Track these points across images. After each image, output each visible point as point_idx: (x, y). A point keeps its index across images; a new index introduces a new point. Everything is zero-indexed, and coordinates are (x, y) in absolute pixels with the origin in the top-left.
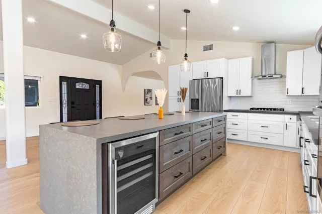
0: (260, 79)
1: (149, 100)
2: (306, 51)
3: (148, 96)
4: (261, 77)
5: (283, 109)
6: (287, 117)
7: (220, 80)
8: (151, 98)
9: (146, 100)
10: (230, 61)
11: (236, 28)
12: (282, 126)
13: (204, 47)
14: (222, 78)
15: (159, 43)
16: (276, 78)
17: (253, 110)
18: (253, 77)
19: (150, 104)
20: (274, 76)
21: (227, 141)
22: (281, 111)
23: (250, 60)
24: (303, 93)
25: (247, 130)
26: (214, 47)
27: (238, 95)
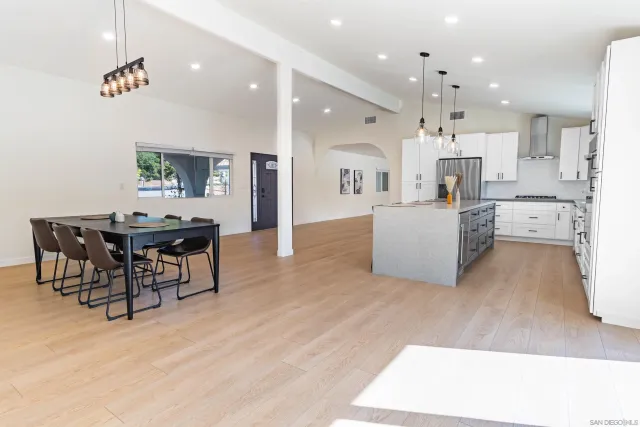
0: (528, 160)
2: (583, 128)
5: (555, 197)
6: (560, 205)
7: (479, 161)
10: (490, 135)
12: (554, 216)
13: (452, 114)
14: (480, 158)
15: (441, 129)
16: (548, 159)
17: (518, 198)
18: (520, 156)
20: (546, 157)
22: (553, 199)
23: (516, 135)
24: (578, 178)
25: (512, 223)
26: (465, 115)
27: (500, 181)
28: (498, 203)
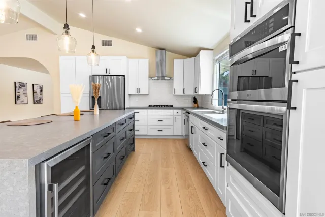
0: (155, 80)
1: (22, 96)
2: (185, 60)
3: (21, 92)
4: (156, 78)
5: (172, 106)
7: (122, 77)
8: (26, 94)
9: (17, 97)
10: (130, 59)
11: (139, 30)
13: (103, 41)
14: (124, 76)
15: (67, 26)
16: (167, 80)
17: (150, 107)
18: (150, 77)
19: (25, 101)
20: (166, 78)
21: (136, 137)
22: (170, 107)
23: (147, 61)
24: (184, 93)
25: (147, 125)
26: (113, 43)
27: (138, 94)
28: (136, 111)
